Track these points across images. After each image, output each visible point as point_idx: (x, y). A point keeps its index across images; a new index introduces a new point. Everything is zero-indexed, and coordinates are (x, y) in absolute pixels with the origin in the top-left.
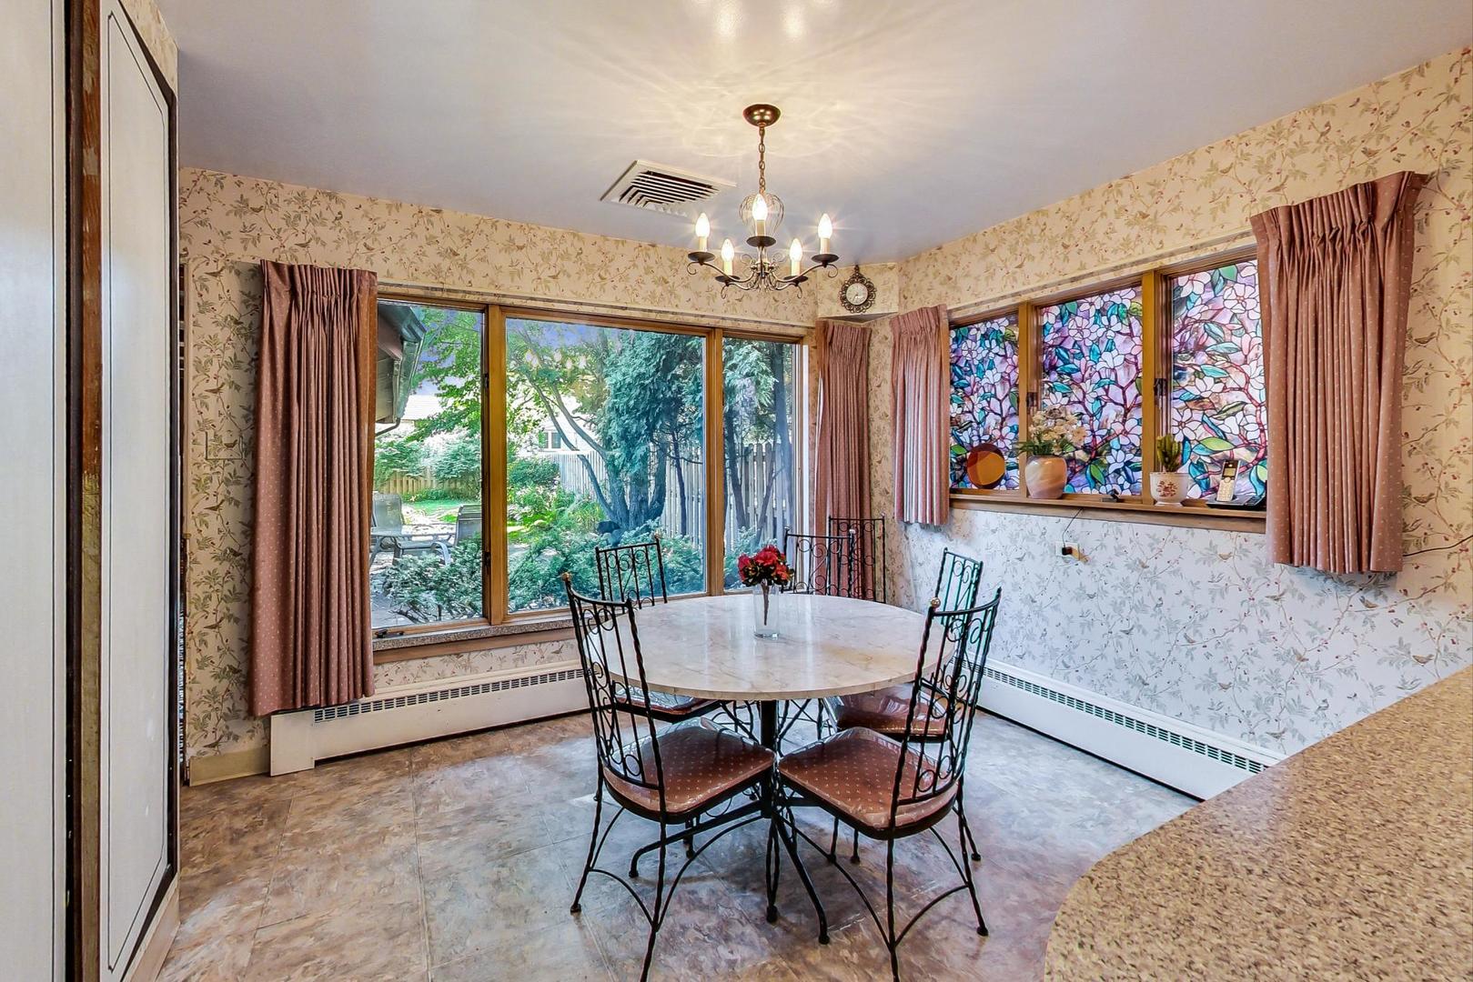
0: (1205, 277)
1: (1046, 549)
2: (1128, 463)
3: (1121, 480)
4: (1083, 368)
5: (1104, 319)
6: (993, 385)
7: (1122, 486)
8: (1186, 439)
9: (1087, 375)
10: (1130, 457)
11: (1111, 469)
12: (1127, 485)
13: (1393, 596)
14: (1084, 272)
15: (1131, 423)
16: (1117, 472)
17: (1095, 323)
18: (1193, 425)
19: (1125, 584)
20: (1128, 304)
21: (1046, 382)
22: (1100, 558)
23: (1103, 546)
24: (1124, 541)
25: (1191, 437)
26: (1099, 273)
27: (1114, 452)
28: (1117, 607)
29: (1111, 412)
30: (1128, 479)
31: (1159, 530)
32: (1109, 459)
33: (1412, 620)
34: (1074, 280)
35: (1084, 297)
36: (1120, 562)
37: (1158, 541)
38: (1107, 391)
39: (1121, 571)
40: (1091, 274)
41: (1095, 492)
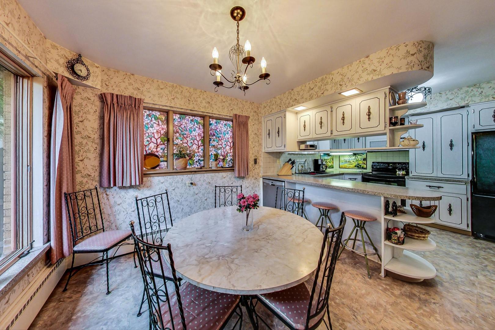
0: (215, 121)
1: (183, 184)
2: (199, 159)
3: (197, 164)
4: (187, 134)
5: (193, 123)
6: (153, 133)
7: (198, 165)
8: (212, 154)
9: (188, 136)
10: (199, 158)
11: (195, 161)
12: (199, 165)
13: (245, 179)
14: (194, 109)
15: (200, 150)
16: (196, 162)
17: (190, 123)
18: (213, 151)
19: (206, 188)
20: (199, 121)
21: (175, 136)
22: (199, 183)
23: (200, 180)
24: (205, 178)
25: (213, 154)
26: (198, 111)
27: (196, 157)
28: (203, 195)
29: (195, 147)
30: (199, 163)
31: (213, 174)
32: (194, 158)
33: (247, 182)
34: (191, 110)
35: (187, 115)
36: (204, 183)
37: (213, 177)
38: (194, 141)
39: (205, 185)
40: (196, 111)
41: (191, 167)
